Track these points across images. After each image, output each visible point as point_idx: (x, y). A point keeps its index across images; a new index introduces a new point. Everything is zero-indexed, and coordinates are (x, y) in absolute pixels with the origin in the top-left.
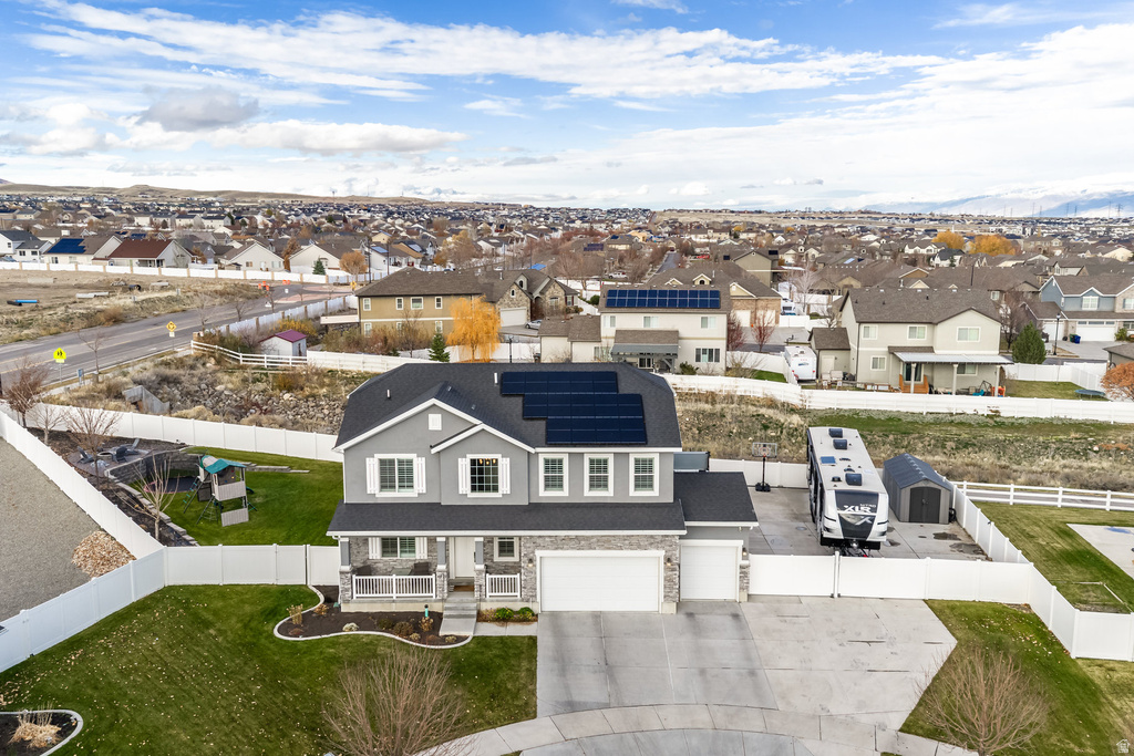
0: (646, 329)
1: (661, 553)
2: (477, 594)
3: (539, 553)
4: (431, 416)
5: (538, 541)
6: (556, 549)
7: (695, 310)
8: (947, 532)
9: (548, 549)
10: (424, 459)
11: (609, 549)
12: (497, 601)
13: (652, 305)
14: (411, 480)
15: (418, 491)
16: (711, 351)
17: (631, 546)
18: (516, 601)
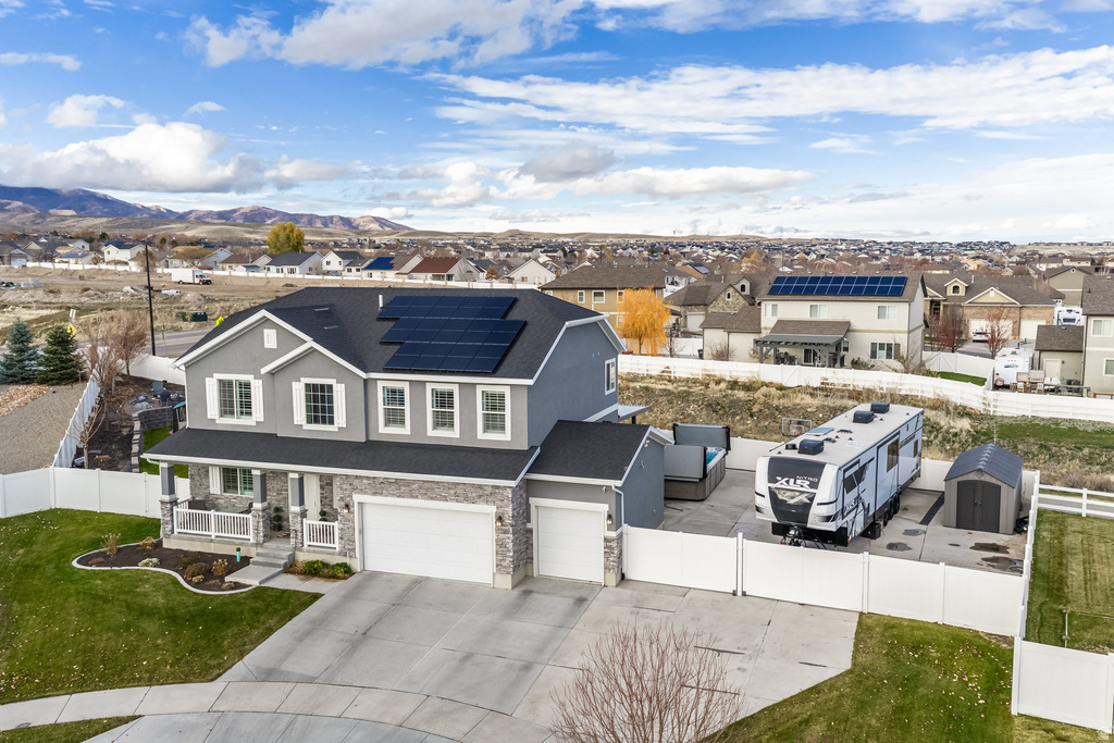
0: (814, 319)
1: (492, 509)
2: (292, 541)
3: (357, 498)
4: (266, 331)
5: (356, 482)
6: (375, 494)
7: (871, 298)
8: (999, 543)
9: (366, 493)
10: (261, 381)
11: (432, 498)
12: (314, 552)
13: (821, 292)
14: (249, 405)
15: (255, 420)
16: (889, 346)
17: (457, 498)
18: (333, 554)
